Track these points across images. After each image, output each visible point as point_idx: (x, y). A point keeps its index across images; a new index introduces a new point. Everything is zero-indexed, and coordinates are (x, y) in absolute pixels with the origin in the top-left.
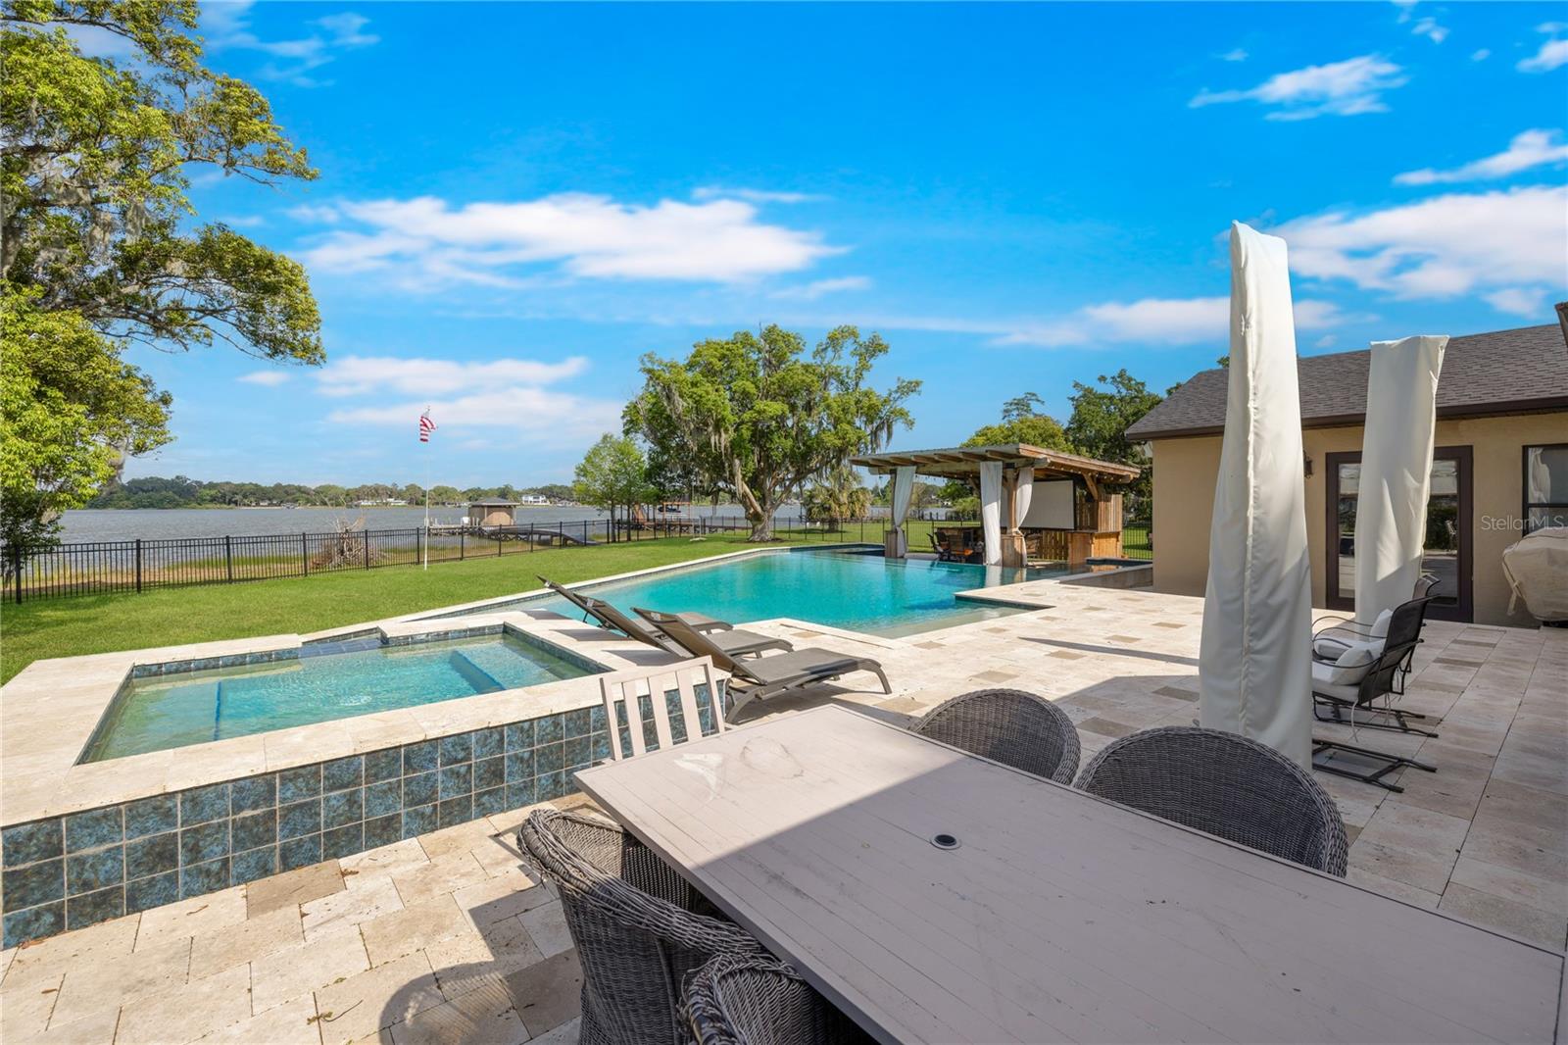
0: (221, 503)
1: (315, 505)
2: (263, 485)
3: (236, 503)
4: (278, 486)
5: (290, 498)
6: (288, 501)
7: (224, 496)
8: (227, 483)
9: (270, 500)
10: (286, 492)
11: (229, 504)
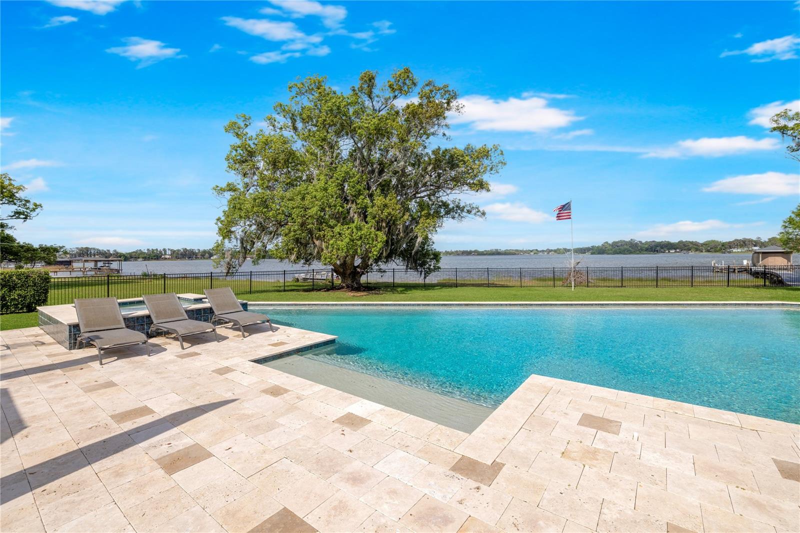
0: (650, 251)
1: (702, 252)
2: (672, 242)
3: (657, 251)
4: (681, 242)
5: (686, 248)
6: (685, 250)
7: (652, 248)
8: (653, 241)
9: (675, 249)
10: (684, 245)
11: (654, 252)
